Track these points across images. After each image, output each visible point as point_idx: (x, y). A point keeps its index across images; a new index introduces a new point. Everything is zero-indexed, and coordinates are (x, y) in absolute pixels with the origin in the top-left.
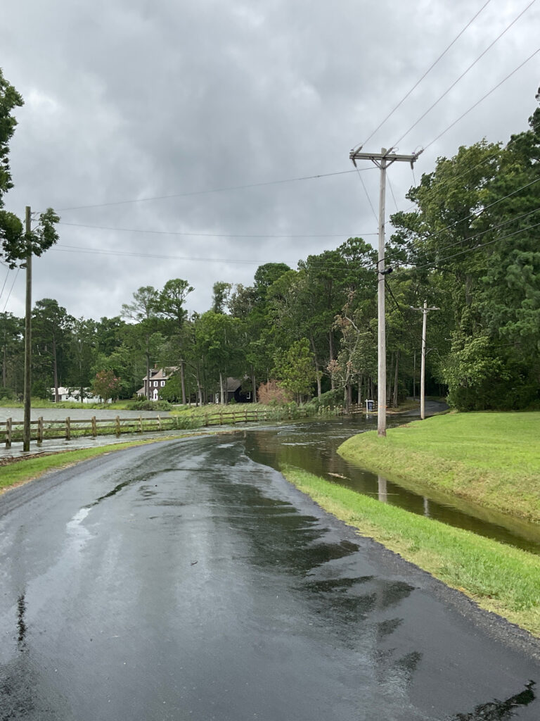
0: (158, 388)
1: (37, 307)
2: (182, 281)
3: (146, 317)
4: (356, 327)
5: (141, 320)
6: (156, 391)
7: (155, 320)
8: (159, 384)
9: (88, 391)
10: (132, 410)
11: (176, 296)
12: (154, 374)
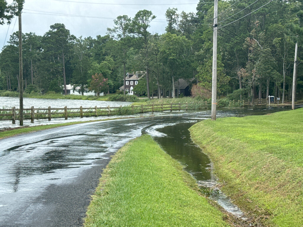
0: (133, 86)
1: (51, 30)
2: (148, 11)
3: (123, 36)
4: (260, 45)
5: (120, 39)
6: (132, 88)
7: (129, 39)
8: (134, 83)
9: (87, 87)
10: (112, 101)
11: (144, 22)
12: (130, 76)
